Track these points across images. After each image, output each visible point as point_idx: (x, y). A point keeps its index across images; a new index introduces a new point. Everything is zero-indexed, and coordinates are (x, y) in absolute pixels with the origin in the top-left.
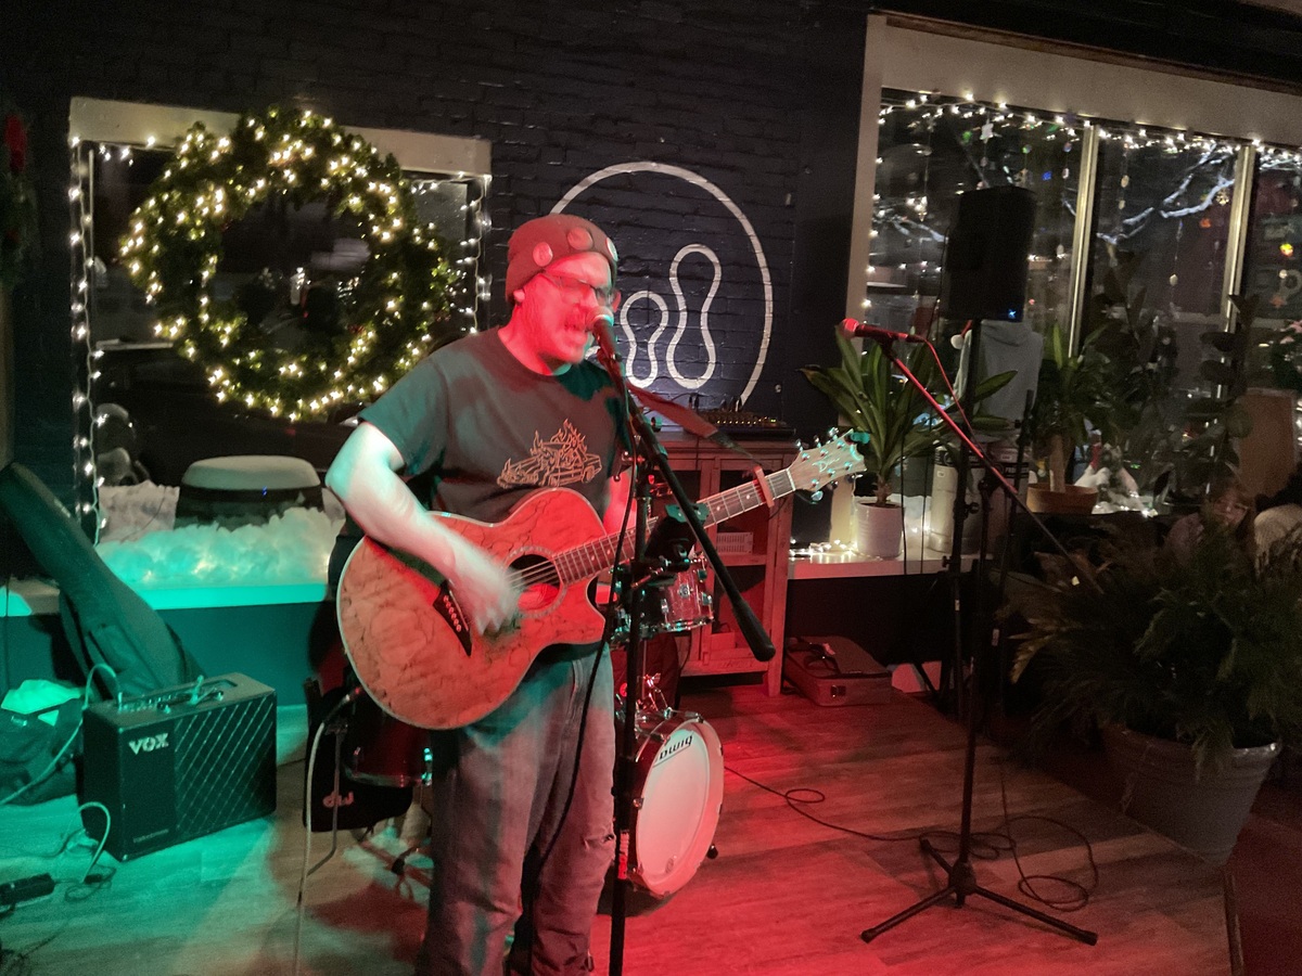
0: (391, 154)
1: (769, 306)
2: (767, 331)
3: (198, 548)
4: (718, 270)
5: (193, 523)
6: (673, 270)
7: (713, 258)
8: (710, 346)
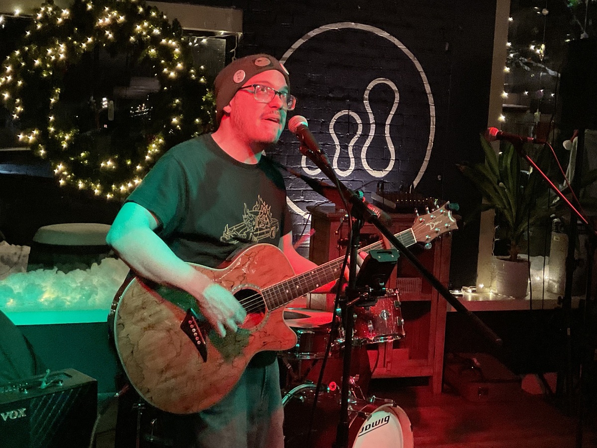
0: (176, 20)
1: (433, 120)
2: (432, 137)
3: (43, 284)
4: (397, 95)
5: (40, 268)
6: (366, 97)
7: (394, 88)
8: (391, 148)
